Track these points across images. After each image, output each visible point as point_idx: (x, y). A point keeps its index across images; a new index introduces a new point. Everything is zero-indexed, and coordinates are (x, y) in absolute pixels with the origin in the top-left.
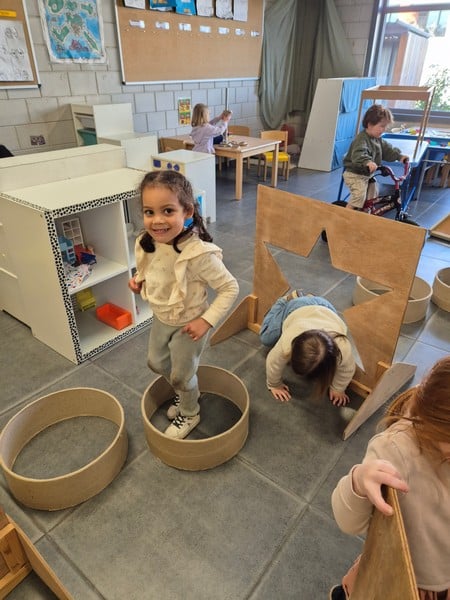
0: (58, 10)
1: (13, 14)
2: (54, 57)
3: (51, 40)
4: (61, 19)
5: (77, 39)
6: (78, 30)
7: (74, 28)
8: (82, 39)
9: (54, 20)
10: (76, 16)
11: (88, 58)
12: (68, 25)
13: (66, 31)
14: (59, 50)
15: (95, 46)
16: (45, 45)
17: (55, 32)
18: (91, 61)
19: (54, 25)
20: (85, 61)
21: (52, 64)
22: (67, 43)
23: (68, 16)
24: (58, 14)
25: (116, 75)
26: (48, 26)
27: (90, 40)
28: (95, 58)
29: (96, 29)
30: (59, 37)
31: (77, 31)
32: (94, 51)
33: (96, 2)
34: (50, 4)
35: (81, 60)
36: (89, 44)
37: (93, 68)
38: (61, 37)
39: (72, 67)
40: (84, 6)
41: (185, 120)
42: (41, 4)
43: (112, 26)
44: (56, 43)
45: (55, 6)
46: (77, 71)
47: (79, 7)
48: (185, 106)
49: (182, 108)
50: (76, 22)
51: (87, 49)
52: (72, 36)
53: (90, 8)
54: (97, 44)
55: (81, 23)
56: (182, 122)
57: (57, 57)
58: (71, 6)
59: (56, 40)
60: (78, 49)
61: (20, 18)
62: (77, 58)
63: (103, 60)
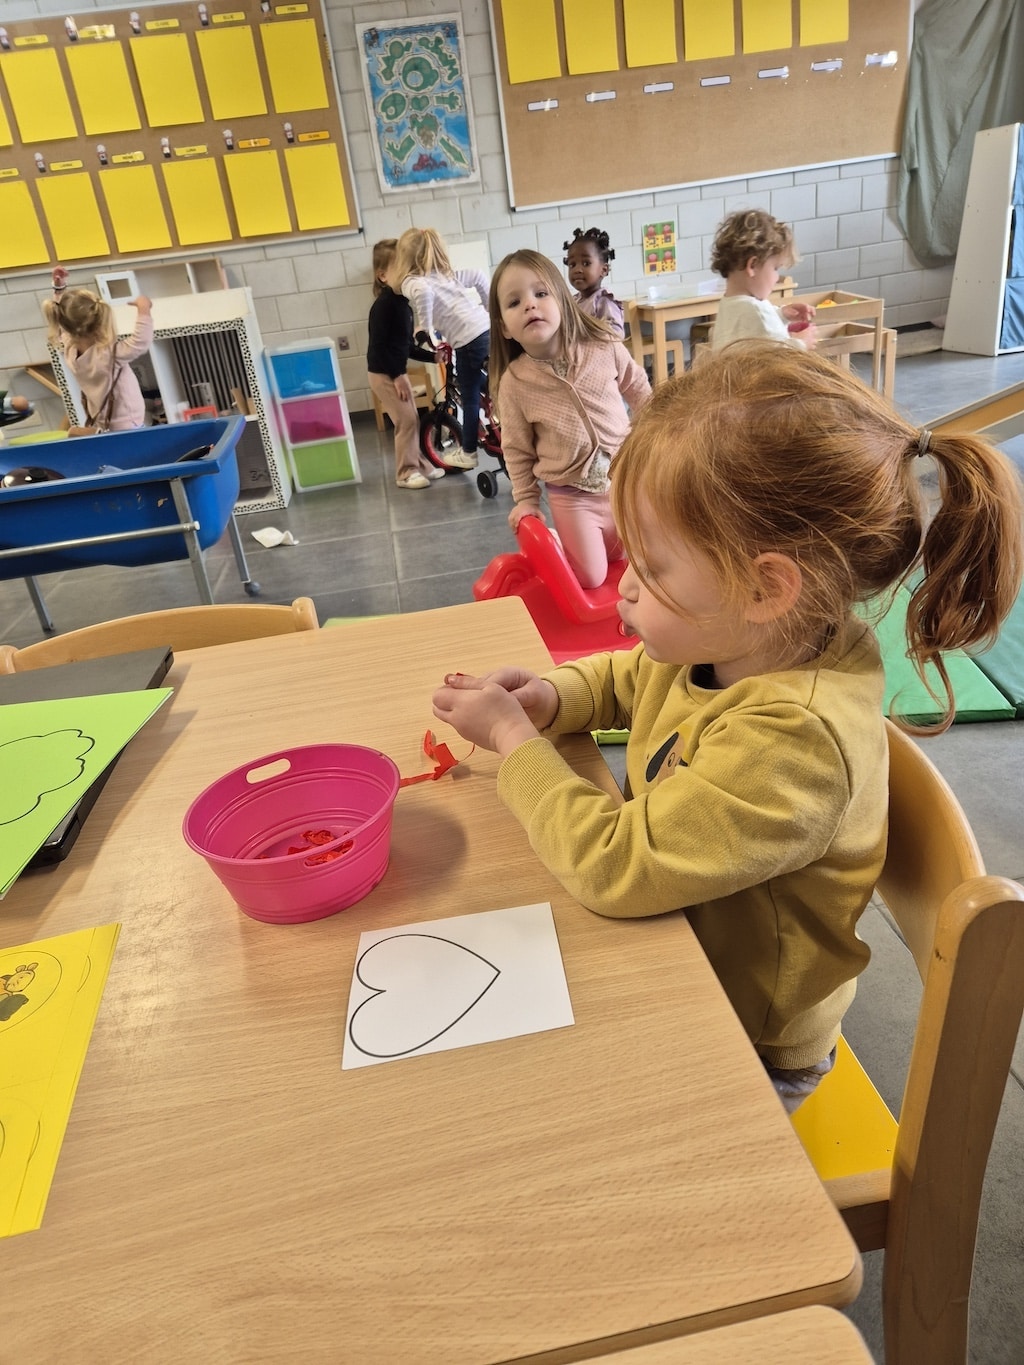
0: (396, 115)
1: (325, 135)
2: (386, 186)
3: (384, 161)
4: (400, 129)
5: (428, 150)
6: (430, 137)
7: (423, 136)
8: (435, 148)
9: (389, 130)
10: (428, 117)
11: (445, 177)
12: (414, 134)
13: (410, 142)
14: (395, 176)
15: (459, 158)
16: (375, 170)
17: (391, 147)
18: (451, 182)
19: (390, 139)
20: (442, 184)
21: (382, 196)
22: (409, 161)
23: (414, 121)
24: (395, 120)
25: (499, 198)
26: (380, 141)
27: (451, 150)
28: (459, 176)
29: (461, 129)
30: (396, 153)
31: (427, 140)
32: (458, 165)
33: (463, 88)
34: (384, 109)
35: (433, 184)
36: (448, 157)
37: (454, 192)
38: (400, 154)
39: (418, 197)
40: (441, 99)
41: (659, 264)
42: (371, 111)
43: (492, 120)
44: (391, 165)
45: (392, 110)
46: (426, 201)
47: (433, 102)
48: (661, 237)
49: (652, 241)
50: (427, 126)
51: (444, 164)
52: (419, 148)
53: (452, 100)
54: (464, 155)
55: (435, 126)
56: (653, 268)
57: (393, 186)
58: (419, 103)
59: (392, 160)
60: (429, 166)
61: (335, 137)
62: (426, 181)
63: (474, 177)
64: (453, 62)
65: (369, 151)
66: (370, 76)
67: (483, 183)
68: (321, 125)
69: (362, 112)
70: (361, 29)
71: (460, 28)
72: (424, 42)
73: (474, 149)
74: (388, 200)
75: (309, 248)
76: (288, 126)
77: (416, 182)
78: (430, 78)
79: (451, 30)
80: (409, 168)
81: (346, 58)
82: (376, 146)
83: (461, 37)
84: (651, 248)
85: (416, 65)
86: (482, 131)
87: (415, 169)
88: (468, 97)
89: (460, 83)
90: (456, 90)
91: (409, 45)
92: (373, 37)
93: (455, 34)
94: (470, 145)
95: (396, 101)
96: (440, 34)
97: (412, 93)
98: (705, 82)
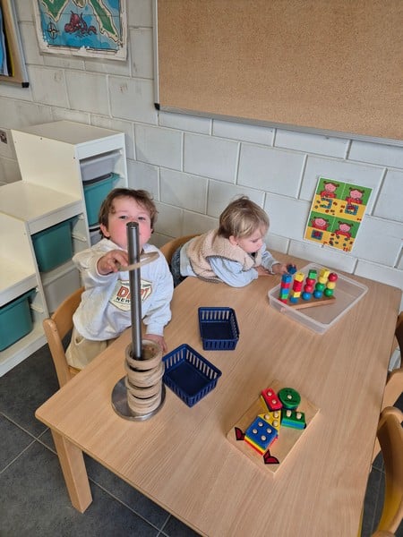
2: (44, 45)
3: (41, 13)
5: (79, 9)
15: (109, 26)
18: (100, 55)
20: (91, 54)
22: (62, 21)
28: (108, 49)
30: (51, 7)
32: (106, 34)
35: (83, 52)
36: (96, 22)
37: (104, 67)
38: (54, 9)
39: (72, 63)
41: (327, 235)
44: (47, 20)
48: (342, 202)
49: (326, 203)
51: (93, 29)
52: (70, 4)
54: (113, 22)
57: (50, 44)
59: (48, 14)
60: (80, 29)
62: (79, 47)
63: (121, 54)
73: (123, 16)
74: (47, 60)
77: (68, 45)
80: (62, 27)
84: (322, 211)
87: (68, 29)
94: (120, 10)
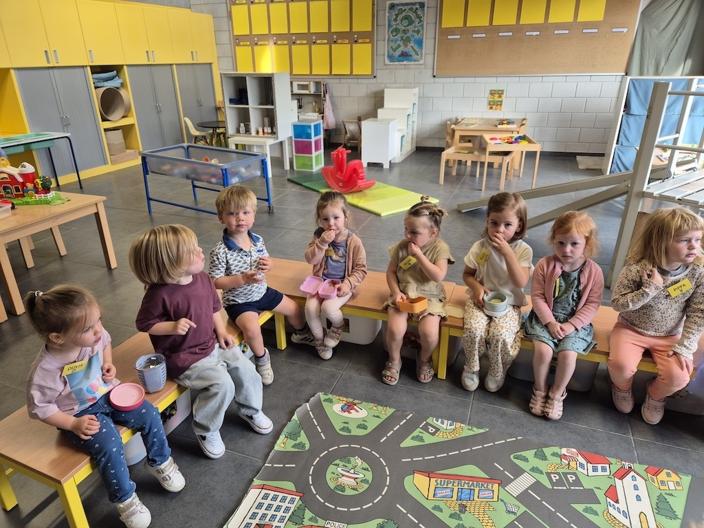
0: (396, 35)
1: (368, 40)
2: (387, 62)
3: (388, 52)
4: (396, 41)
5: (406, 50)
7: (404, 44)
8: (408, 49)
9: (392, 41)
10: (408, 37)
11: (410, 61)
12: (401, 43)
13: (399, 46)
14: (391, 58)
15: (417, 54)
16: (384, 55)
17: (392, 47)
18: (412, 63)
19: (392, 44)
20: (408, 63)
21: (385, 65)
22: (398, 53)
23: (402, 38)
24: (395, 37)
26: (388, 45)
27: (415, 50)
28: (416, 61)
29: (420, 43)
30: (393, 50)
31: (406, 46)
32: (416, 56)
33: (423, 27)
34: (392, 33)
35: (405, 63)
36: (412, 53)
37: (413, 67)
38: (395, 50)
39: (399, 67)
40: (414, 31)
41: (494, 107)
42: (387, 33)
43: (433, 40)
44: (390, 54)
45: (394, 34)
46: (402, 69)
47: (411, 32)
48: (497, 95)
49: (493, 97)
50: (406, 41)
51: (411, 55)
52: (402, 49)
53: (418, 32)
54: (419, 53)
55: (409, 41)
56: (491, 108)
57: (390, 62)
58: (405, 32)
59: (391, 52)
60: (405, 56)
61: (372, 42)
62: (403, 61)
63: (421, 62)
64: (421, 17)
65: (383, 48)
66: (389, 20)
67: (425, 64)
68: (367, 36)
69: (384, 33)
70: (388, 3)
71: (426, 5)
72: (411, 9)
73: (423, 51)
74: (388, 67)
75: (356, 81)
76: (356, 36)
77: (399, 61)
78: (411, 22)
79: (422, 5)
80: (397, 55)
81: (381, 13)
82: (386, 46)
83: (426, 8)
84: (492, 100)
85: (406, 18)
86: (428, 44)
87: (399, 56)
88: (425, 31)
89: (422, 26)
90: (420, 28)
91: (405, 10)
92: (392, 6)
93: (424, 7)
94: (422, 49)
95: (397, 31)
96: (417, 7)
97: (403, 28)
98: (527, 34)
